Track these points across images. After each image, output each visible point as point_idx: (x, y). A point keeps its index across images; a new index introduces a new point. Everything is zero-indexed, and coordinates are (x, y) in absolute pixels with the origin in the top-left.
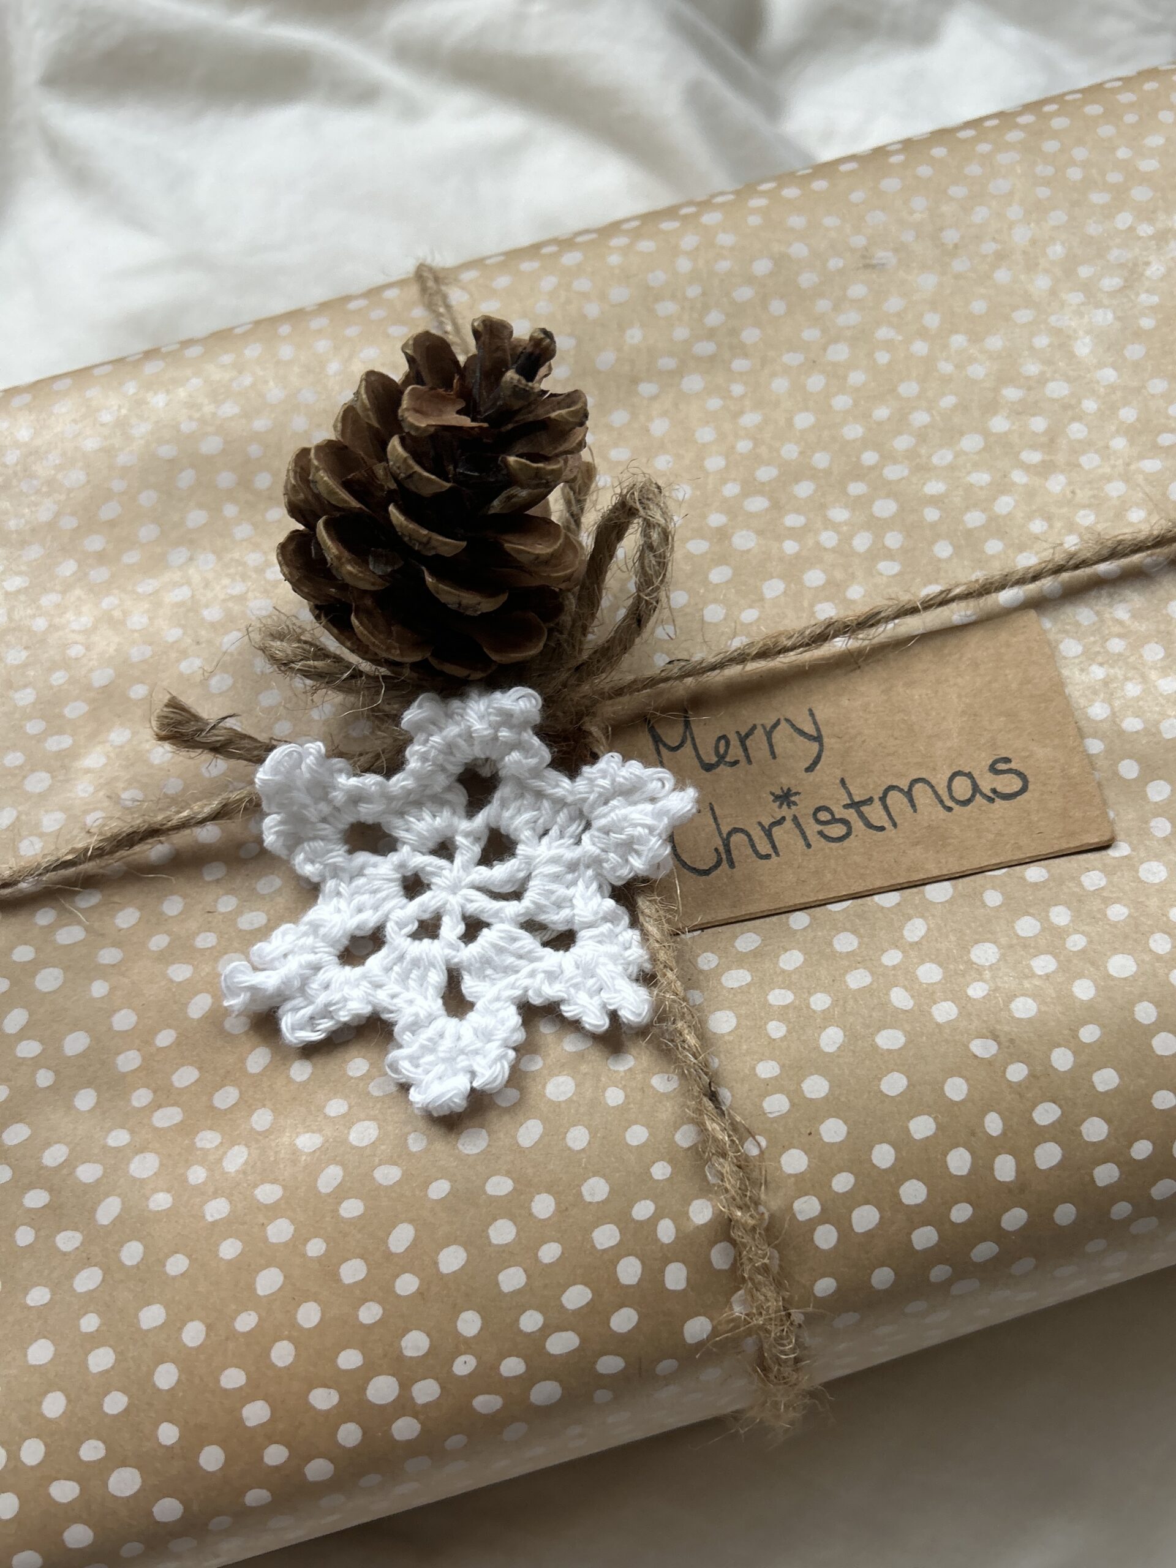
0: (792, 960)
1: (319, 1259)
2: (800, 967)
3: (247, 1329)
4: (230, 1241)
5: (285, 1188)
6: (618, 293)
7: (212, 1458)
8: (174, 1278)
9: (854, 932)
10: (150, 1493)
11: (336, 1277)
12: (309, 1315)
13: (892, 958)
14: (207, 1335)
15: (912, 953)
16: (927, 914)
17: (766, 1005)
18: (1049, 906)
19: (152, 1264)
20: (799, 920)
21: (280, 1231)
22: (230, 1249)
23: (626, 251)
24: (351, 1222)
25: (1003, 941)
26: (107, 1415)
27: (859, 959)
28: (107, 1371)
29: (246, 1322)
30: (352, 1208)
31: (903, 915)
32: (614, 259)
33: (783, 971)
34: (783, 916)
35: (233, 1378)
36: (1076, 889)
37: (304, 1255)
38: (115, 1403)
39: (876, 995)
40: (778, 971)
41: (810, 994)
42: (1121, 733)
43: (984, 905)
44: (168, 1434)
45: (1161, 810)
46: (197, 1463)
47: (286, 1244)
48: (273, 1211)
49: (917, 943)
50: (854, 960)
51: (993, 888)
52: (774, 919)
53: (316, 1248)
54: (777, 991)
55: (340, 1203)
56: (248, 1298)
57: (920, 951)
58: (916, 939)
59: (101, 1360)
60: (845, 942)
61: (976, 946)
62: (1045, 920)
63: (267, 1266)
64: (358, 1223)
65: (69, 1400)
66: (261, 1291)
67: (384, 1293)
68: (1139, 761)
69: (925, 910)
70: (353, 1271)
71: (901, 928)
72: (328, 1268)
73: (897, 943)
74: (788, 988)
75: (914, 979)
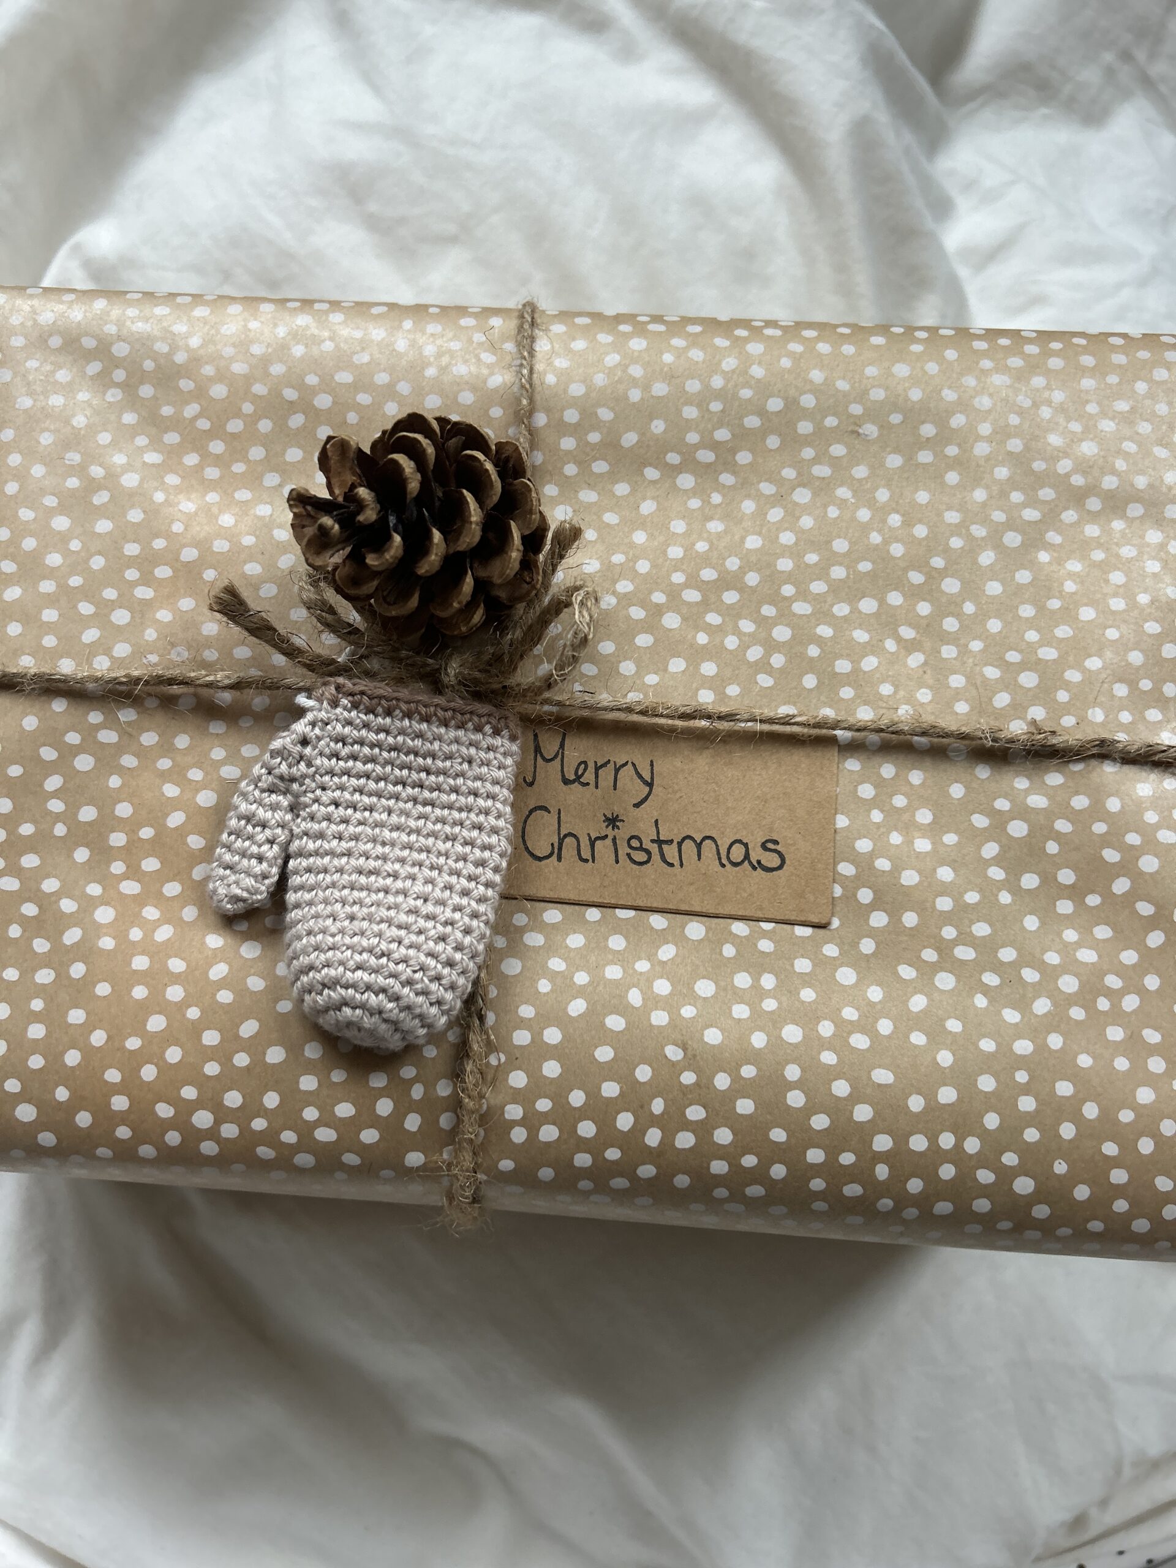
0: (576, 941)
1: (193, 1022)
2: (580, 948)
3: (133, 1048)
4: (141, 987)
5: (188, 966)
6: (660, 389)
7: (84, 1119)
8: (99, 997)
9: (626, 938)
10: (38, 1125)
11: (199, 1037)
12: (174, 1055)
13: (643, 966)
14: (107, 1042)
15: (658, 968)
16: (679, 944)
17: (544, 966)
18: (765, 971)
19: (89, 981)
20: (593, 914)
21: (175, 993)
22: (139, 992)
23: (680, 353)
24: (221, 1005)
25: (723, 984)
26: (29, 1067)
27: (620, 958)
28: (38, 1040)
29: (133, 1043)
30: (225, 997)
31: (662, 937)
32: (668, 358)
33: (567, 947)
34: (584, 907)
35: (113, 1076)
36: (787, 967)
37: (184, 1015)
38: (36, 1062)
39: (620, 988)
40: (564, 945)
41: (577, 970)
42: (871, 867)
43: (721, 954)
44: (62, 1094)
45: (872, 933)
46: (74, 1118)
47: (176, 1003)
48: (176, 978)
49: (664, 962)
50: (619, 958)
51: (732, 944)
52: (577, 907)
53: (193, 1013)
54: (557, 959)
55: (219, 990)
56: (140, 1030)
57: (663, 969)
58: (665, 959)
59: (36, 1031)
60: (617, 942)
61: (702, 980)
62: (756, 979)
63: (160, 1013)
64: (226, 1008)
65: (9, 1049)
66: (149, 1028)
67: (225, 1060)
68: (875, 892)
69: (680, 939)
70: (211, 1038)
71: (659, 947)
72: (196, 1029)
73: (651, 957)
74: (565, 960)
75: (651, 987)
